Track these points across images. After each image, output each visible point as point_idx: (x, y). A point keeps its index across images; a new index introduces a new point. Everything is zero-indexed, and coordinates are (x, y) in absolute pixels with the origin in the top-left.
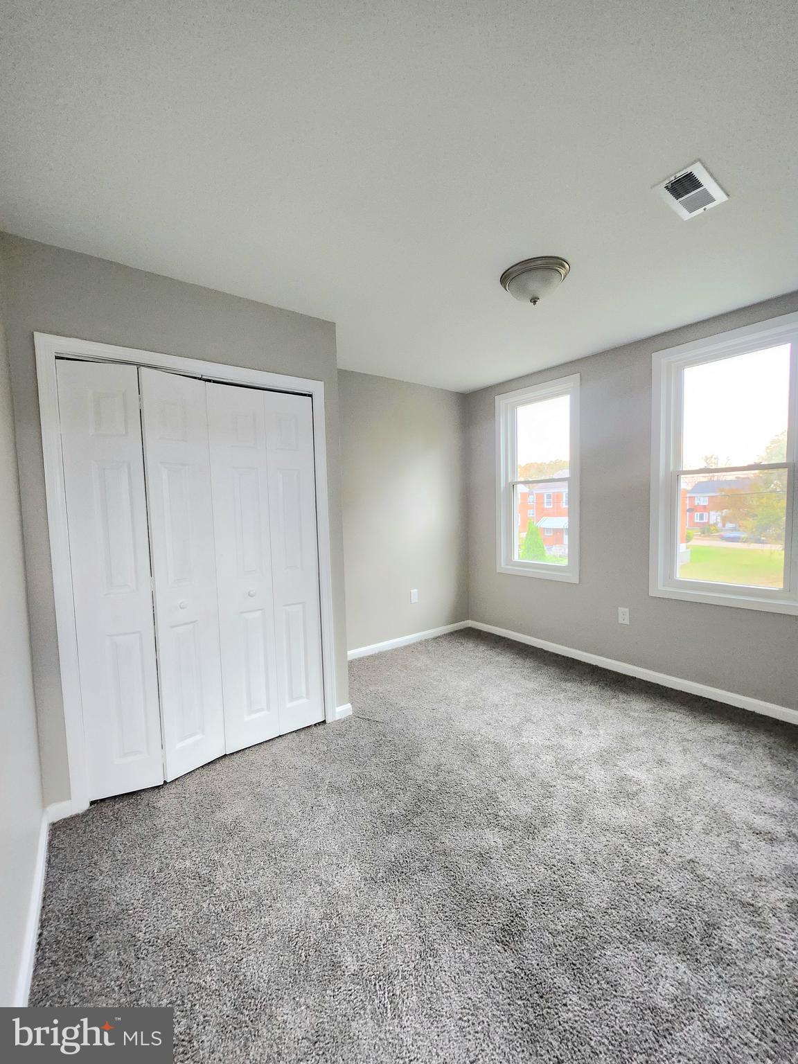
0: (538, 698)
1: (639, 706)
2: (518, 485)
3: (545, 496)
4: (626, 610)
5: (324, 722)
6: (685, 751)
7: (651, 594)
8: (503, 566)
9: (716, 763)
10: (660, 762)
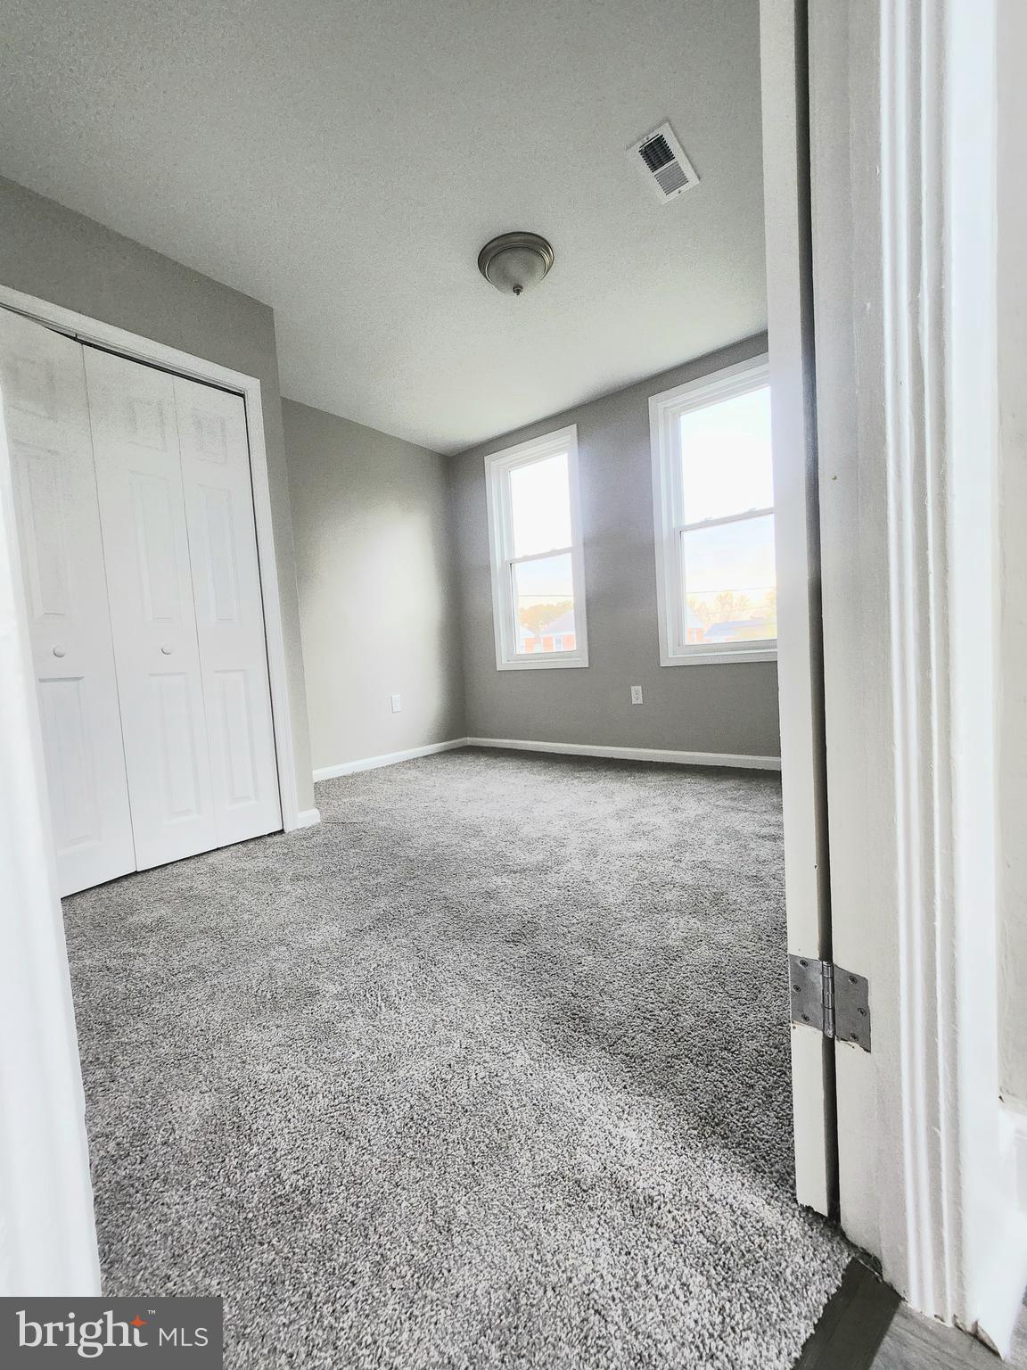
0: (548, 786)
1: (655, 780)
2: (516, 564)
3: (554, 639)
4: (640, 687)
5: (282, 831)
6: (699, 800)
7: (662, 665)
8: (503, 662)
9: (727, 803)
10: (675, 810)
